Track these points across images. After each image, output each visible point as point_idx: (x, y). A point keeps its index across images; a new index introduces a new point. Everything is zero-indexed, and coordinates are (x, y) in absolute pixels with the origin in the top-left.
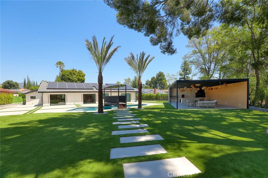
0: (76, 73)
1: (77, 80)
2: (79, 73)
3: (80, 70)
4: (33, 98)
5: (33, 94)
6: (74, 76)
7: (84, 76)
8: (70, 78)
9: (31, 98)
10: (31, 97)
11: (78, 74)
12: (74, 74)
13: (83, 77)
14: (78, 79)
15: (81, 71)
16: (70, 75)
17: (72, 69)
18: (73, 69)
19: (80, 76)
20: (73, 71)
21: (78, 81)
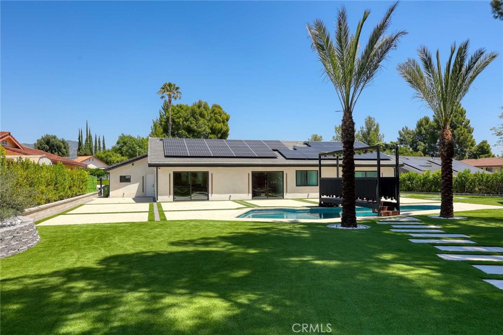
0: (205, 112)
1: (209, 131)
2: (215, 114)
3: (218, 104)
4: (125, 180)
5: (125, 171)
6: (202, 121)
7: (227, 120)
8: (192, 126)
9: (120, 182)
10: (121, 177)
11: (212, 115)
12: (202, 115)
13: (223, 122)
14: (211, 129)
15: (219, 107)
16: (192, 118)
17: (197, 101)
18: (200, 102)
19: (216, 120)
20: (199, 107)
21: (211, 134)
